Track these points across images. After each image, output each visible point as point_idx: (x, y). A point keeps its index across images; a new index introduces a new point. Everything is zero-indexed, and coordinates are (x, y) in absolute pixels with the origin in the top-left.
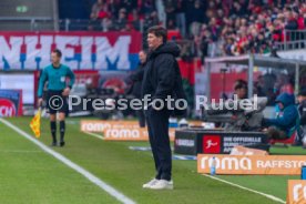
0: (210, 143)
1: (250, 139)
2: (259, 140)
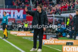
0: (43, 37)
2: (56, 36)
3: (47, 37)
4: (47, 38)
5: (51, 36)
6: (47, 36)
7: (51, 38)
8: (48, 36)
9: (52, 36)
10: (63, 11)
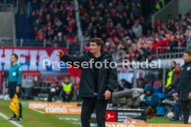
0: (109, 116)
1: (134, 114)
2: (140, 114)
3: (119, 117)
4: (119, 120)
5: (129, 114)
6: (119, 114)
7: (128, 120)
8: (122, 114)
9: (132, 114)
10: (159, 53)
